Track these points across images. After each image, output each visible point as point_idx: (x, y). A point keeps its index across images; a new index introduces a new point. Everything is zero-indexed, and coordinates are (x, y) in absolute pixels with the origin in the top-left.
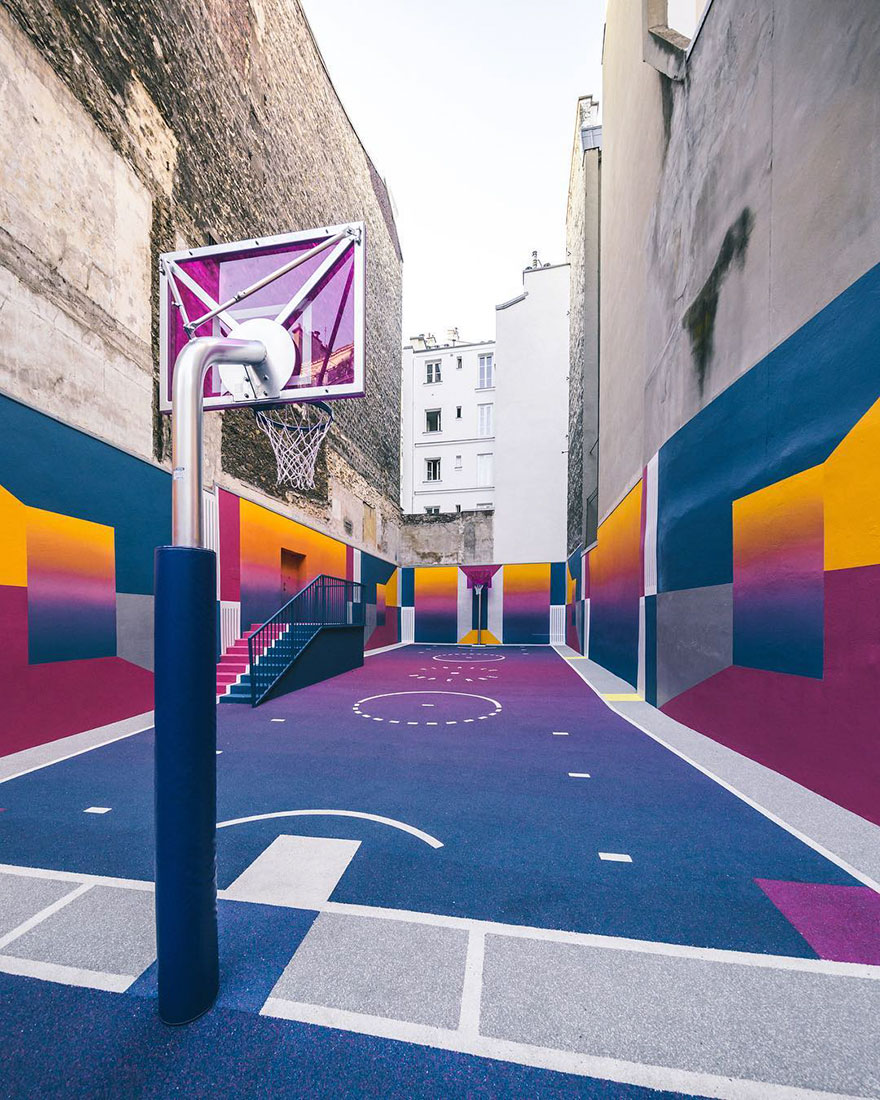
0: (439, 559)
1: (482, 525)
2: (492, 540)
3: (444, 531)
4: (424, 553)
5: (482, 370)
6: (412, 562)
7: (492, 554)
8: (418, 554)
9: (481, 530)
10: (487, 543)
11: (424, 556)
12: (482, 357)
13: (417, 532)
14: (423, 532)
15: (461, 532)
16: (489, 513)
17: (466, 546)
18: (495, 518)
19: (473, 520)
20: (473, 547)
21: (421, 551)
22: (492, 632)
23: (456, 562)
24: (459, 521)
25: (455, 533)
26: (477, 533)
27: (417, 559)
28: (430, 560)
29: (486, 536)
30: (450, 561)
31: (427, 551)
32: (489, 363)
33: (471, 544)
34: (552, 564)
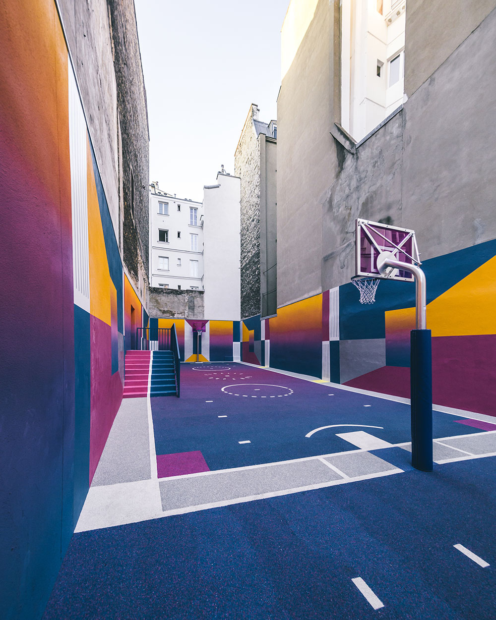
0: (173, 315)
1: (198, 298)
2: (203, 307)
3: (176, 299)
4: (164, 311)
5: (191, 215)
6: (156, 315)
7: (203, 314)
8: (160, 310)
9: (197, 301)
10: (201, 308)
11: (164, 312)
12: (191, 208)
13: (159, 298)
14: (163, 299)
15: (186, 301)
16: (202, 293)
17: (189, 309)
18: (205, 295)
19: (193, 295)
20: (193, 309)
21: (162, 309)
22: (203, 355)
23: (183, 317)
24: (185, 295)
25: (183, 301)
26: (195, 302)
27: (159, 313)
28: (168, 315)
29: (200, 304)
30: (180, 316)
31: (166, 309)
32: (195, 213)
33: (192, 308)
34: (234, 321)
